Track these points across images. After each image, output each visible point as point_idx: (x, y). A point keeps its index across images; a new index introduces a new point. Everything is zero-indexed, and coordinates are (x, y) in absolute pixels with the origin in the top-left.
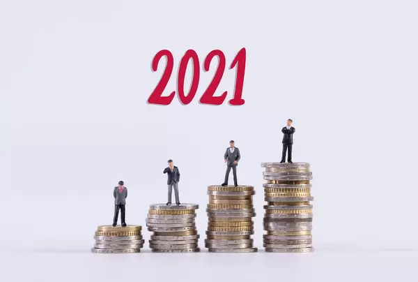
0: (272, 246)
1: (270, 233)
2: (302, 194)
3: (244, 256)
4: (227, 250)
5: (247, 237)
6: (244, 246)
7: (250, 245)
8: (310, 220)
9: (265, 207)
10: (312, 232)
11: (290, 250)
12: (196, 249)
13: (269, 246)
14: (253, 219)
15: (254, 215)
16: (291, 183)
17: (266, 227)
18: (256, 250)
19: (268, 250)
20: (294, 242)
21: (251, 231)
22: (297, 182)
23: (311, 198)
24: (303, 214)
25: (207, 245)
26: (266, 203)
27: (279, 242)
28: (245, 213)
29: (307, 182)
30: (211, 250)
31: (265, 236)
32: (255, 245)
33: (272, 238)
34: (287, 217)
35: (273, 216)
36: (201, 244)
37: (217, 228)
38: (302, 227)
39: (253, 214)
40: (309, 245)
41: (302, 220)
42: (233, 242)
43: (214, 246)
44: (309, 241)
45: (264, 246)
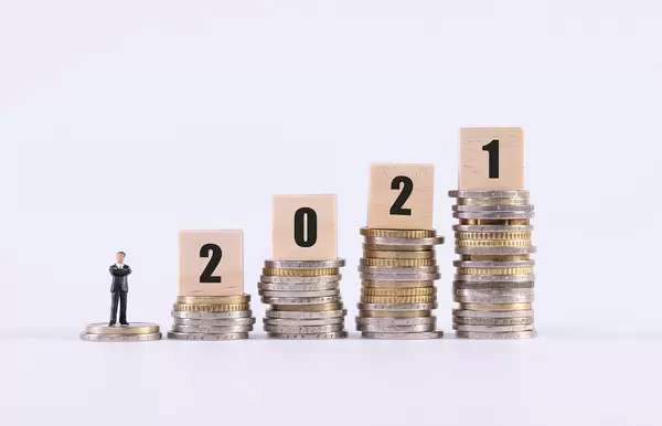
0: (468, 328)
1: (464, 306)
2: (516, 242)
3: (422, 345)
4: (394, 336)
5: (427, 314)
6: (420, 328)
7: (431, 328)
8: (530, 285)
9: (456, 264)
10: (534, 305)
11: (499, 335)
12: (342, 334)
13: (462, 328)
14: (436, 283)
15: (437, 276)
16: (501, 222)
17: (458, 297)
18: (440, 335)
19: (461, 334)
20: (505, 322)
21: (432, 303)
22: (510, 222)
23: (532, 249)
24: (520, 275)
25: (360, 327)
26: (458, 257)
27: (478, 321)
28: (423, 274)
29: (526, 222)
30: (366, 335)
31: (455, 312)
32: (439, 326)
33: (467, 314)
34: (494, 279)
35: (468, 279)
36: (350, 324)
37: (376, 299)
38: (518, 296)
39: (435, 274)
40: (529, 327)
41: (517, 285)
42: (404, 322)
43: (371, 328)
44: (529, 320)
45: (455, 328)
